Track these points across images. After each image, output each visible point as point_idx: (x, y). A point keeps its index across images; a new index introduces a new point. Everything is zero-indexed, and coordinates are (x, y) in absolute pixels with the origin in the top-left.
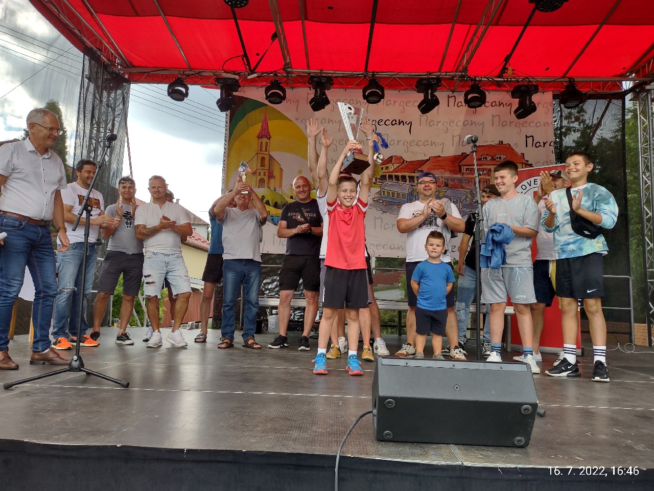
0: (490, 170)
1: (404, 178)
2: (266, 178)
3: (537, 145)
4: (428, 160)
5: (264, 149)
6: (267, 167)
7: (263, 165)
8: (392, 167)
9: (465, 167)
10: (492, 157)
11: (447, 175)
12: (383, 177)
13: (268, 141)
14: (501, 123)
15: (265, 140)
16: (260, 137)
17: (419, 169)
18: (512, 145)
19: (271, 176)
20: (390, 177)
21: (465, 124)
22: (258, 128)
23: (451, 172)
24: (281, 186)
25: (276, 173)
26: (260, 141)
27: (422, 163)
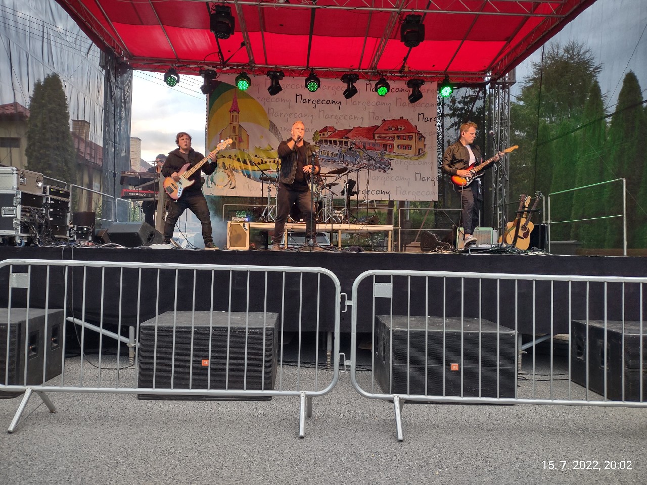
0: (394, 138)
1: (335, 142)
2: (237, 142)
3: (426, 120)
4: (352, 130)
5: (235, 120)
6: (237, 134)
7: (234, 132)
8: (327, 134)
9: (377, 135)
10: (396, 128)
11: (365, 140)
12: (321, 142)
13: (237, 114)
14: (401, 104)
15: (235, 114)
16: (231, 111)
17: (346, 136)
18: (409, 120)
19: (240, 140)
20: (326, 141)
21: (378, 103)
22: (230, 104)
23: (368, 138)
24: (248, 148)
25: (244, 138)
26: (232, 114)
27: (348, 131)
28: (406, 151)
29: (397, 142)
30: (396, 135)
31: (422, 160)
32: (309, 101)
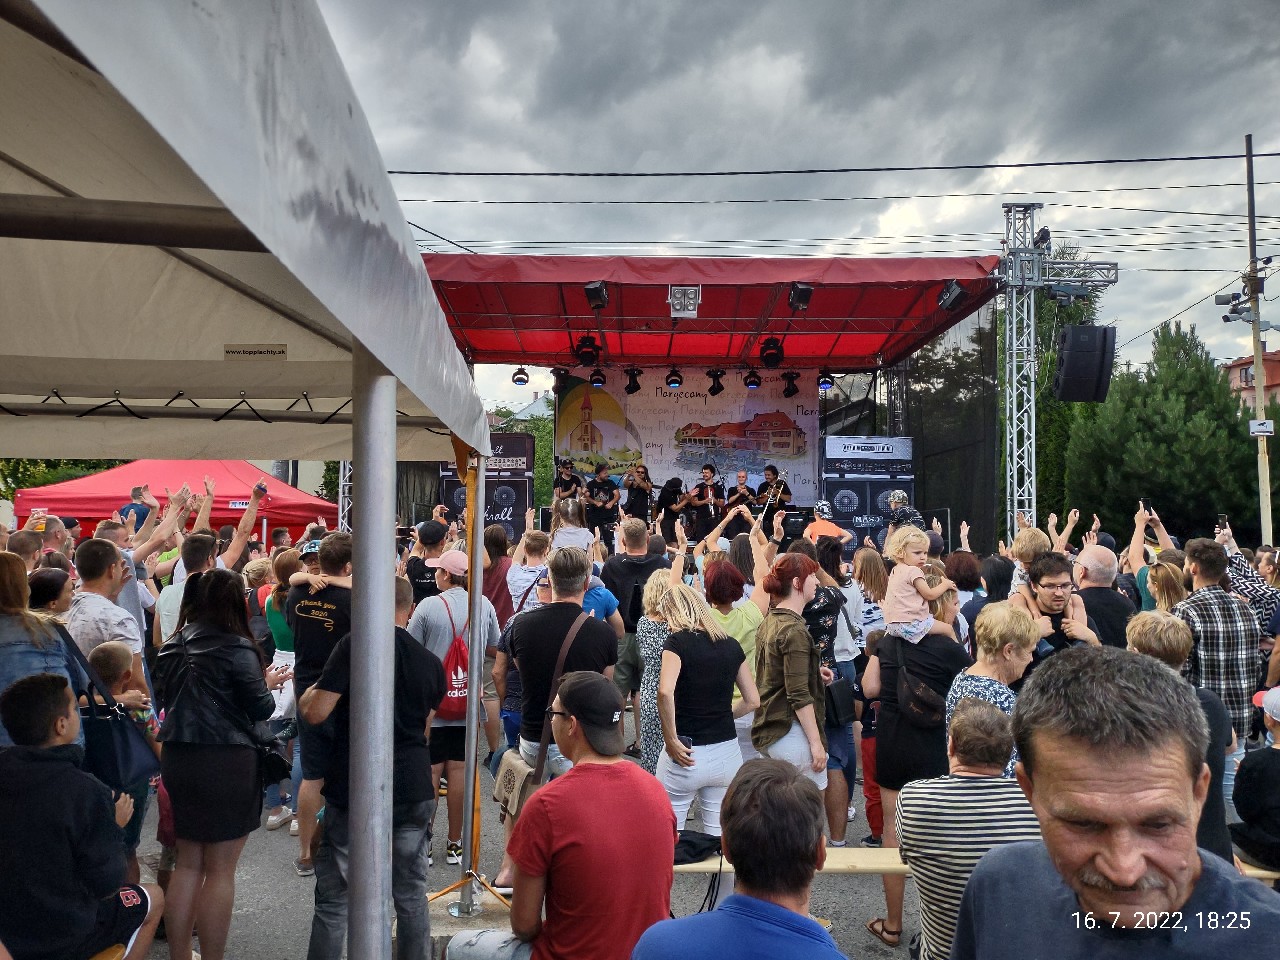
0: (768, 434)
1: (700, 441)
2: (589, 443)
4: (720, 426)
5: (587, 418)
6: (589, 434)
7: (586, 431)
8: (690, 433)
9: (749, 432)
10: (771, 423)
11: (735, 439)
12: (684, 440)
13: (590, 412)
15: (587, 411)
16: (583, 408)
17: (712, 433)
18: (786, 414)
19: (593, 441)
20: (690, 440)
22: (581, 401)
23: (738, 436)
24: (601, 449)
25: (597, 439)
26: (584, 412)
27: (715, 429)
28: (783, 450)
29: (773, 440)
30: (770, 432)
31: (802, 459)
32: (670, 394)
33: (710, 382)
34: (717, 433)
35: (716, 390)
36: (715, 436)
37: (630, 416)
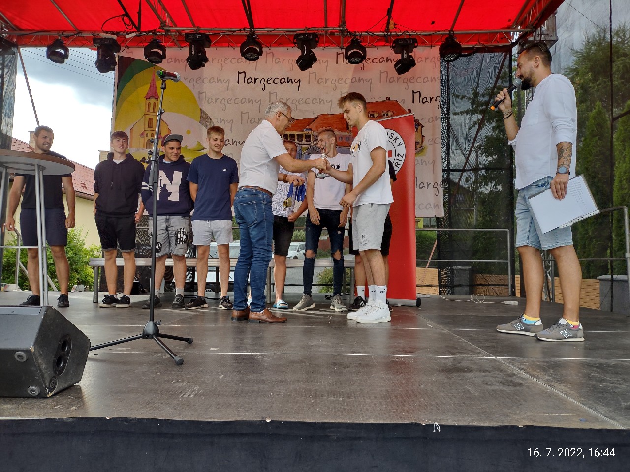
3: (423, 101)
4: (316, 118)
5: (151, 110)
6: (154, 128)
7: (150, 126)
10: (379, 114)
13: (156, 102)
14: (388, 80)
15: (152, 101)
16: (148, 98)
17: (307, 127)
18: (399, 101)
21: (353, 81)
22: (145, 89)
26: (148, 102)
27: (310, 121)
32: (256, 80)
33: (298, 53)
34: (313, 126)
35: (306, 62)
36: (310, 130)
37: (206, 108)
